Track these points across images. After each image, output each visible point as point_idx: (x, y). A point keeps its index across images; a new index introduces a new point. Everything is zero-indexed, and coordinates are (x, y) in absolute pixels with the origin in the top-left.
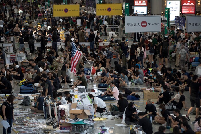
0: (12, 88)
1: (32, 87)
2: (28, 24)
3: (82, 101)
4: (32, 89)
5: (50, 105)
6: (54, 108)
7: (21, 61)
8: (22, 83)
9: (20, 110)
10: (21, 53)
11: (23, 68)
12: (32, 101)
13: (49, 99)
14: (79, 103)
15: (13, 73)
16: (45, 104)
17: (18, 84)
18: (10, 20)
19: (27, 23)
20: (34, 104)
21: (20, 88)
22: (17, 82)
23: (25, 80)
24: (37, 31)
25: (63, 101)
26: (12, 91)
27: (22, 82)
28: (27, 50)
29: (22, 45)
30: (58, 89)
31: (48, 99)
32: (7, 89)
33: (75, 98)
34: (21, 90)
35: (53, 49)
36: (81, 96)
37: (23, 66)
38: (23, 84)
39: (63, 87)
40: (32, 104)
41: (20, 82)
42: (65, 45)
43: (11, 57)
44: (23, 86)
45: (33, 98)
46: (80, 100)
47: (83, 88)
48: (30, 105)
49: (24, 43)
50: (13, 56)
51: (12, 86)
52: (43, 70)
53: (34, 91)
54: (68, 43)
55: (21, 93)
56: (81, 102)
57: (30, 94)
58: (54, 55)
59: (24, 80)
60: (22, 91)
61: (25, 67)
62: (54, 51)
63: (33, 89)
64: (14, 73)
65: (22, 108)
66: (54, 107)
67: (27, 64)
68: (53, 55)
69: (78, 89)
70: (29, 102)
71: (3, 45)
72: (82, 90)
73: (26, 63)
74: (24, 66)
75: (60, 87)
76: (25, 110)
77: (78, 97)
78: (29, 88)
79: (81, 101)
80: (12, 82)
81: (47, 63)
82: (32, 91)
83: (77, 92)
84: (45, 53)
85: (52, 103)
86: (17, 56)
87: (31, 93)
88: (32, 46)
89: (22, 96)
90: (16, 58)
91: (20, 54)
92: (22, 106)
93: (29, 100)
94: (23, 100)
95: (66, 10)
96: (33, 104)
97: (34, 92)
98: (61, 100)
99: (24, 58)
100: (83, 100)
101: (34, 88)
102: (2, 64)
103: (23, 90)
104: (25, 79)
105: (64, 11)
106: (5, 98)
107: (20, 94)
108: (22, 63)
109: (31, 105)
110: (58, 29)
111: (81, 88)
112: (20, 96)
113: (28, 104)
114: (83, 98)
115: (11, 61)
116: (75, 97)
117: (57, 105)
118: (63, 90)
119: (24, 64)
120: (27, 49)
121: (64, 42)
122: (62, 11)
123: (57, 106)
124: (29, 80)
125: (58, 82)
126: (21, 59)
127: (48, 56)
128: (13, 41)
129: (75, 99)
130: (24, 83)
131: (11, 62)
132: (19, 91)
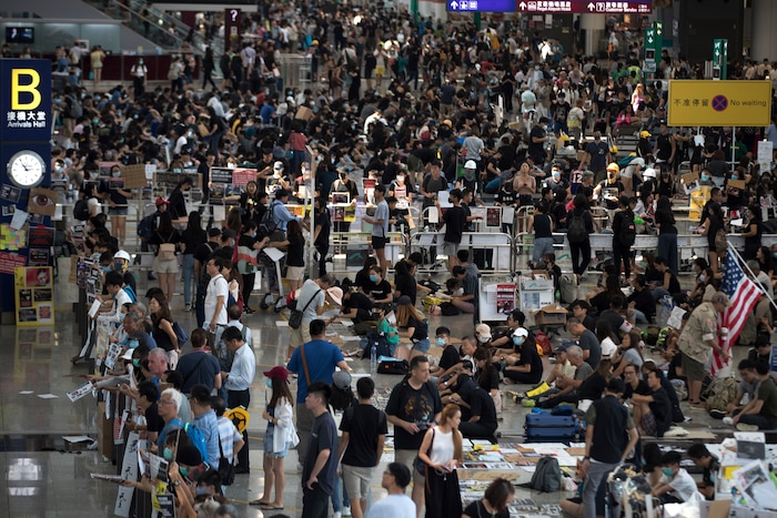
0: (498, 417)
1: (569, 418)
2: (574, 152)
3: (749, 491)
4: (569, 424)
5: (631, 502)
6: (644, 513)
7: (535, 310)
8: (535, 398)
9: (522, 510)
10: (537, 276)
11: (542, 338)
12: (566, 475)
13: (629, 480)
14: (738, 498)
15: (506, 356)
16: (612, 497)
17: (519, 400)
18: (506, 130)
19: (571, 148)
20: (574, 487)
21: (527, 419)
22: (517, 391)
23: (548, 388)
24: (603, 186)
25: (681, 482)
26: (498, 430)
27: (536, 392)
28: (563, 262)
29: (544, 240)
30: (668, 429)
31: (623, 477)
32: (478, 422)
33: (727, 476)
34: (528, 426)
35: (659, 261)
36: (748, 475)
37: (542, 327)
38: (538, 405)
39: (687, 418)
40: (568, 488)
41: (530, 394)
42: (707, 244)
43: (499, 293)
44: (539, 410)
45: (573, 462)
46: (742, 490)
47: (758, 441)
48: (559, 489)
49: (552, 236)
50: (506, 290)
51: (498, 408)
52: (615, 347)
53: (577, 432)
54: (718, 239)
55: (530, 439)
56: (747, 497)
57: (561, 446)
58: (663, 284)
59: (544, 388)
60: (534, 432)
61: (549, 330)
62: (665, 268)
63: (573, 426)
64: (509, 354)
65: (530, 502)
66: (645, 509)
67: (557, 322)
68: (658, 285)
69: (740, 443)
70: (557, 479)
71: (474, 238)
72: (752, 449)
73: (556, 317)
74: (546, 326)
75: (678, 419)
76: (539, 509)
77: (737, 477)
78: (559, 420)
79: (745, 494)
80: (497, 396)
81: (634, 318)
82: (569, 432)
83: (734, 454)
84: (628, 276)
85: (637, 494)
86: (523, 289)
87: (566, 440)
88: (580, 247)
89: (532, 451)
90: (518, 297)
91: (533, 282)
92: (529, 493)
93: (555, 469)
94: (533, 469)
95: (720, 103)
96: (571, 486)
97: (577, 436)
98: (677, 480)
99: (547, 298)
100: (755, 491)
101: (577, 420)
102: (465, 316)
103: (536, 426)
104: (545, 384)
105: (710, 103)
106: (470, 459)
107: (526, 442)
108: (539, 314)
109: (564, 489)
110: (682, 181)
111: (751, 440)
112: (524, 453)
113: (554, 485)
114: (756, 481)
115: (498, 308)
116: (724, 473)
117: (655, 504)
118: (686, 432)
119: (545, 321)
120: (563, 259)
121: (703, 235)
122: (705, 103)
123: (654, 506)
124: (561, 388)
125: (668, 399)
126: (536, 300)
127: (640, 289)
128: (510, 221)
129: (724, 481)
130: (541, 400)
131: (501, 311)
132: (523, 432)
